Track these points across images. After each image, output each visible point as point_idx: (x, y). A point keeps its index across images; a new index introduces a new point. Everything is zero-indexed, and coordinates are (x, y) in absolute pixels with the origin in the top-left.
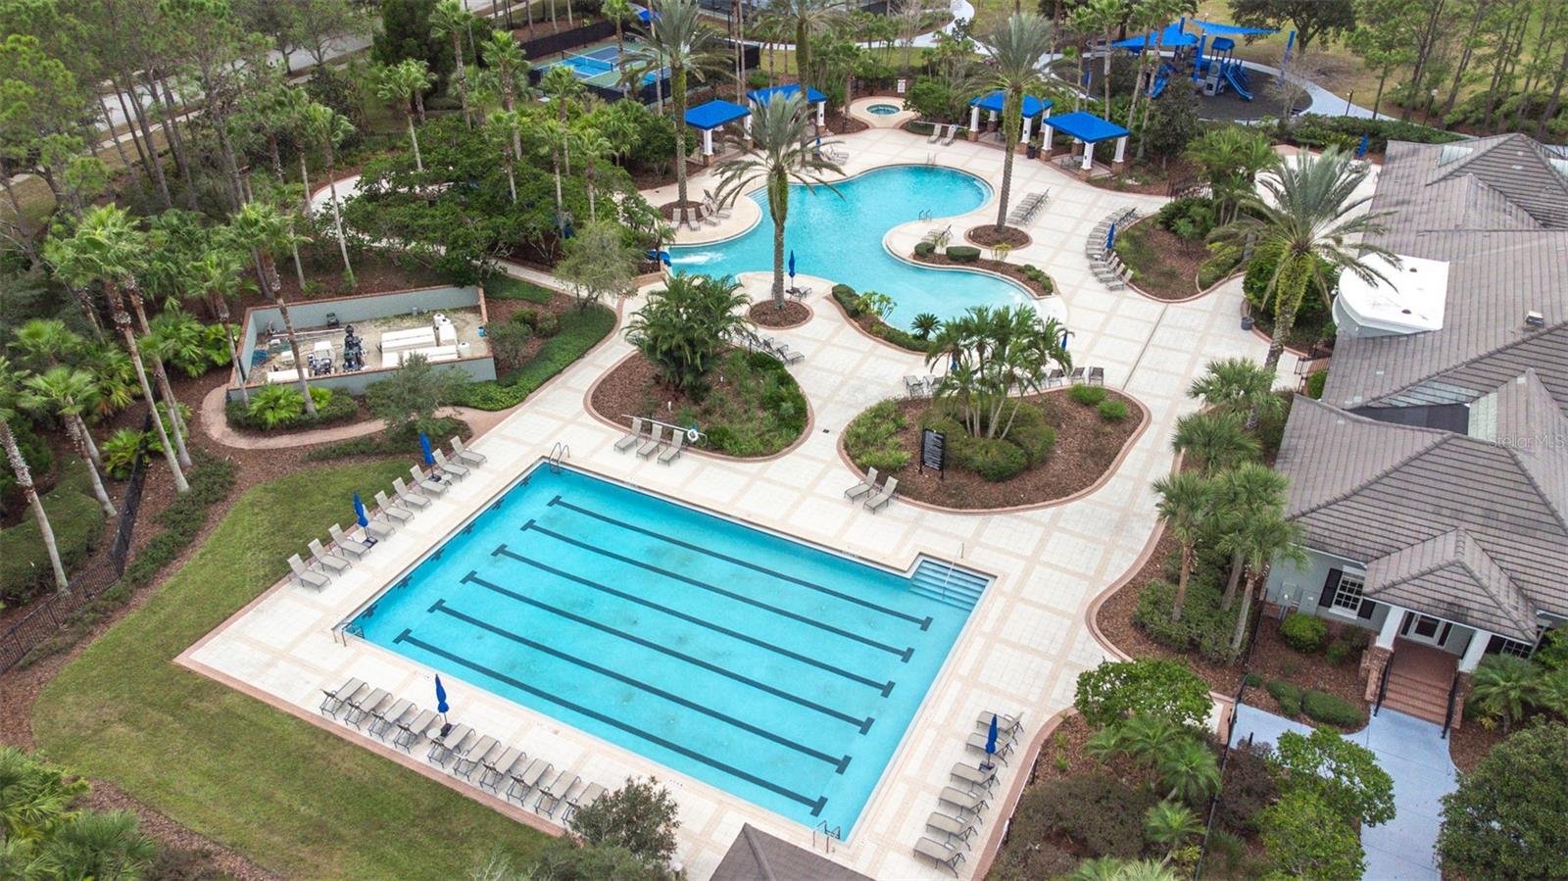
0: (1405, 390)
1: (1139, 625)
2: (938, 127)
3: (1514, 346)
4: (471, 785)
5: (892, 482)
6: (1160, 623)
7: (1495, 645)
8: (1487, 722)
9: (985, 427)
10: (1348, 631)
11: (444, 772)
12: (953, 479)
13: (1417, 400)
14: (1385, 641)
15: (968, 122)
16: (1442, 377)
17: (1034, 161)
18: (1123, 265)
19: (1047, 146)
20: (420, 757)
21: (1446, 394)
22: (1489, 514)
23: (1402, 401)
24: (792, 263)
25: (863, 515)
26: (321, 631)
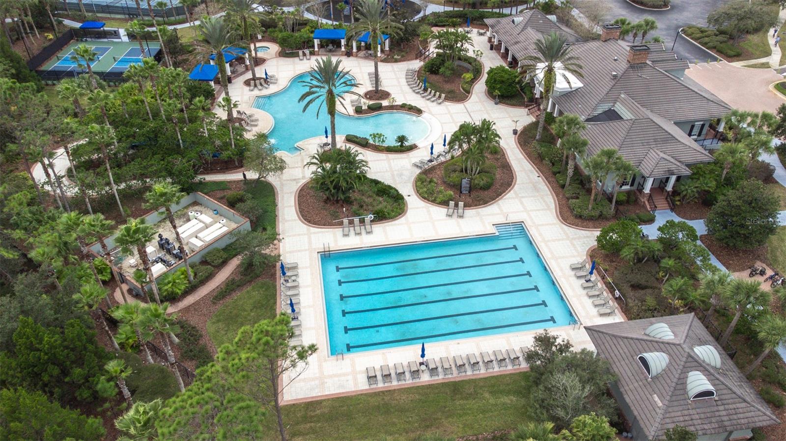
0: (595, 109)
1: (580, 217)
2: (301, 52)
3: (614, 85)
4: (455, 376)
5: (461, 204)
6: (585, 213)
8: (678, 203)
10: (628, 193)
11: (440, 378)
13: (600, 111)
14: (647, 190)
16: (602, 101)
20: (426, 378)
21: (605, 107)
23: (596, 113)
24: (326, 132)
25: (460, 220)
26: (325, 360)
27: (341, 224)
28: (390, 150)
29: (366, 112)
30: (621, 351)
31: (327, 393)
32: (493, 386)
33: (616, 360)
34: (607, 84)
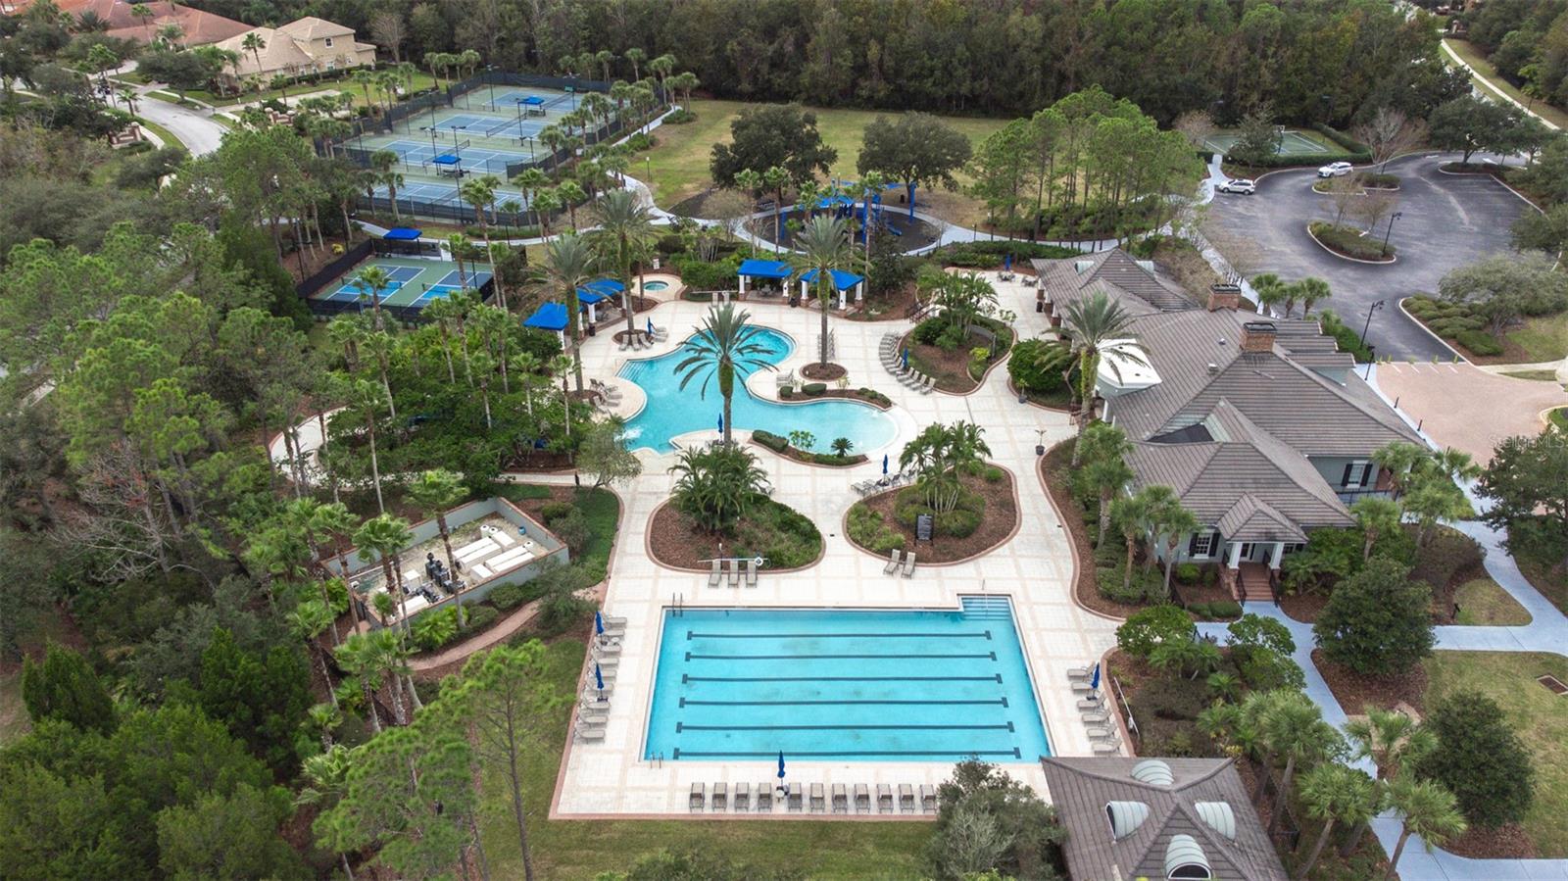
0: (1170, 422)
1: (1108, 597)
2: (715, 295)
3: (1210, 385)
4: (828, 812)
5: (911, 556)
6: (1119, 591)
7: (1287, 550)
8: (1291, 592)
9: (932, 504)
10: (1205, 567)
11: (805, 812)
12: (939, 543)
13: (1177, 426)
14: (1234, 564)
15: (737, 287)
16: (1183, 410)
17: (797, 309)
18: (924, 377)
19: (804, 296)
20: (780, 810)
21: (1190, 420)
22: (1256, 481)
23: (1171, 429)
24: (720, 423)
25: (906, 582)
26: (634, 765)
27: (709, 567)
28: (821, 460)
29: (797, 397)
30: (1086, 799)
31: (624, 811)
32: (883, 836)
33: (1074, 810)
34: (1200, 381)
